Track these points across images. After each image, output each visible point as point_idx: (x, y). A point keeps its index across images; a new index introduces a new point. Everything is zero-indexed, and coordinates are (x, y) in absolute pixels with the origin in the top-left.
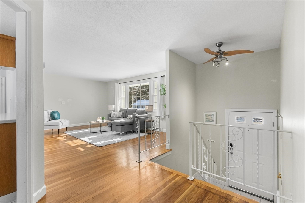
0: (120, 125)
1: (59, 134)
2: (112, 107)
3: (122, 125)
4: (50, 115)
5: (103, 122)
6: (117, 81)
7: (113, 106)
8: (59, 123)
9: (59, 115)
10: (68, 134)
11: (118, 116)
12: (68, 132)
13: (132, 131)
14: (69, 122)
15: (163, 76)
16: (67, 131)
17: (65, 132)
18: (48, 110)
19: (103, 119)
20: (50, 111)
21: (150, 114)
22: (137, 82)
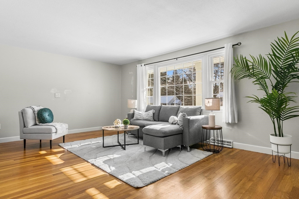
0: (163, 135)
1: (51, 148)
2: (133, 104)
3: (166, 135)
4: (36, 115)
5: (126, 128)
6: (139, 61)
7: (135, 102)
8: (51, 130)
9: (51, 115)
10: (66, 148)
11: (145, 117)
12: (66, 143)
13: (180, 146)
14: (67, 128)
15: (237, 44)
16: (64, 142)
17: (60, 144)
18: (34, 107)
19: (125, 123)
20: (37, 109)
21: (214, 115)
22: (177, 61)
